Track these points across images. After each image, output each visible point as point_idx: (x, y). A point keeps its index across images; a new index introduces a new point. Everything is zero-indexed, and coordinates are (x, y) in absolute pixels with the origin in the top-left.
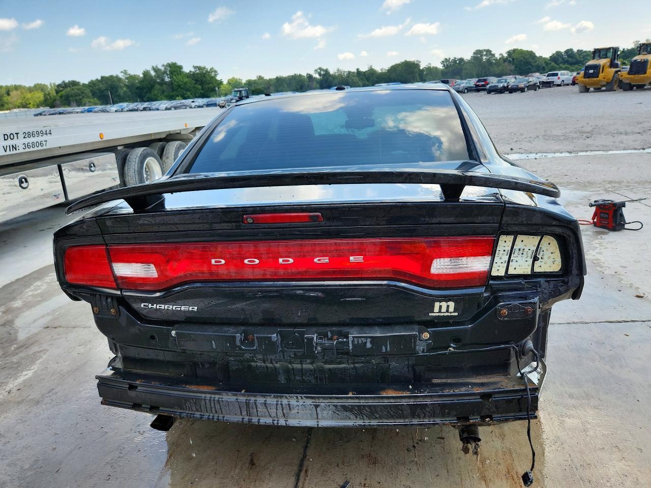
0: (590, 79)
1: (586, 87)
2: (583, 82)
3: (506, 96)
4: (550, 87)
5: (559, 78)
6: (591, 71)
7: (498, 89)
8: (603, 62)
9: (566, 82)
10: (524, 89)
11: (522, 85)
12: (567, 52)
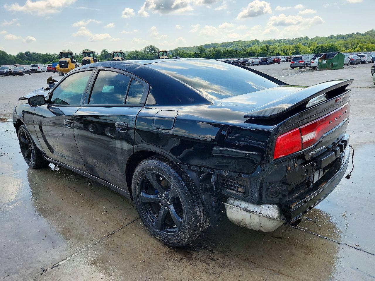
0: (64, 69)
1: (62, 73)
2: (60, 70)
3: (11, 77)
4: (35, 73)
5: (39, 68)
6: (63, 64)
7: (5, 73)
8: (68, 60)
9: (43, 70)
10: (23, 73)
11: (21, 71)
12: (27, 53)
